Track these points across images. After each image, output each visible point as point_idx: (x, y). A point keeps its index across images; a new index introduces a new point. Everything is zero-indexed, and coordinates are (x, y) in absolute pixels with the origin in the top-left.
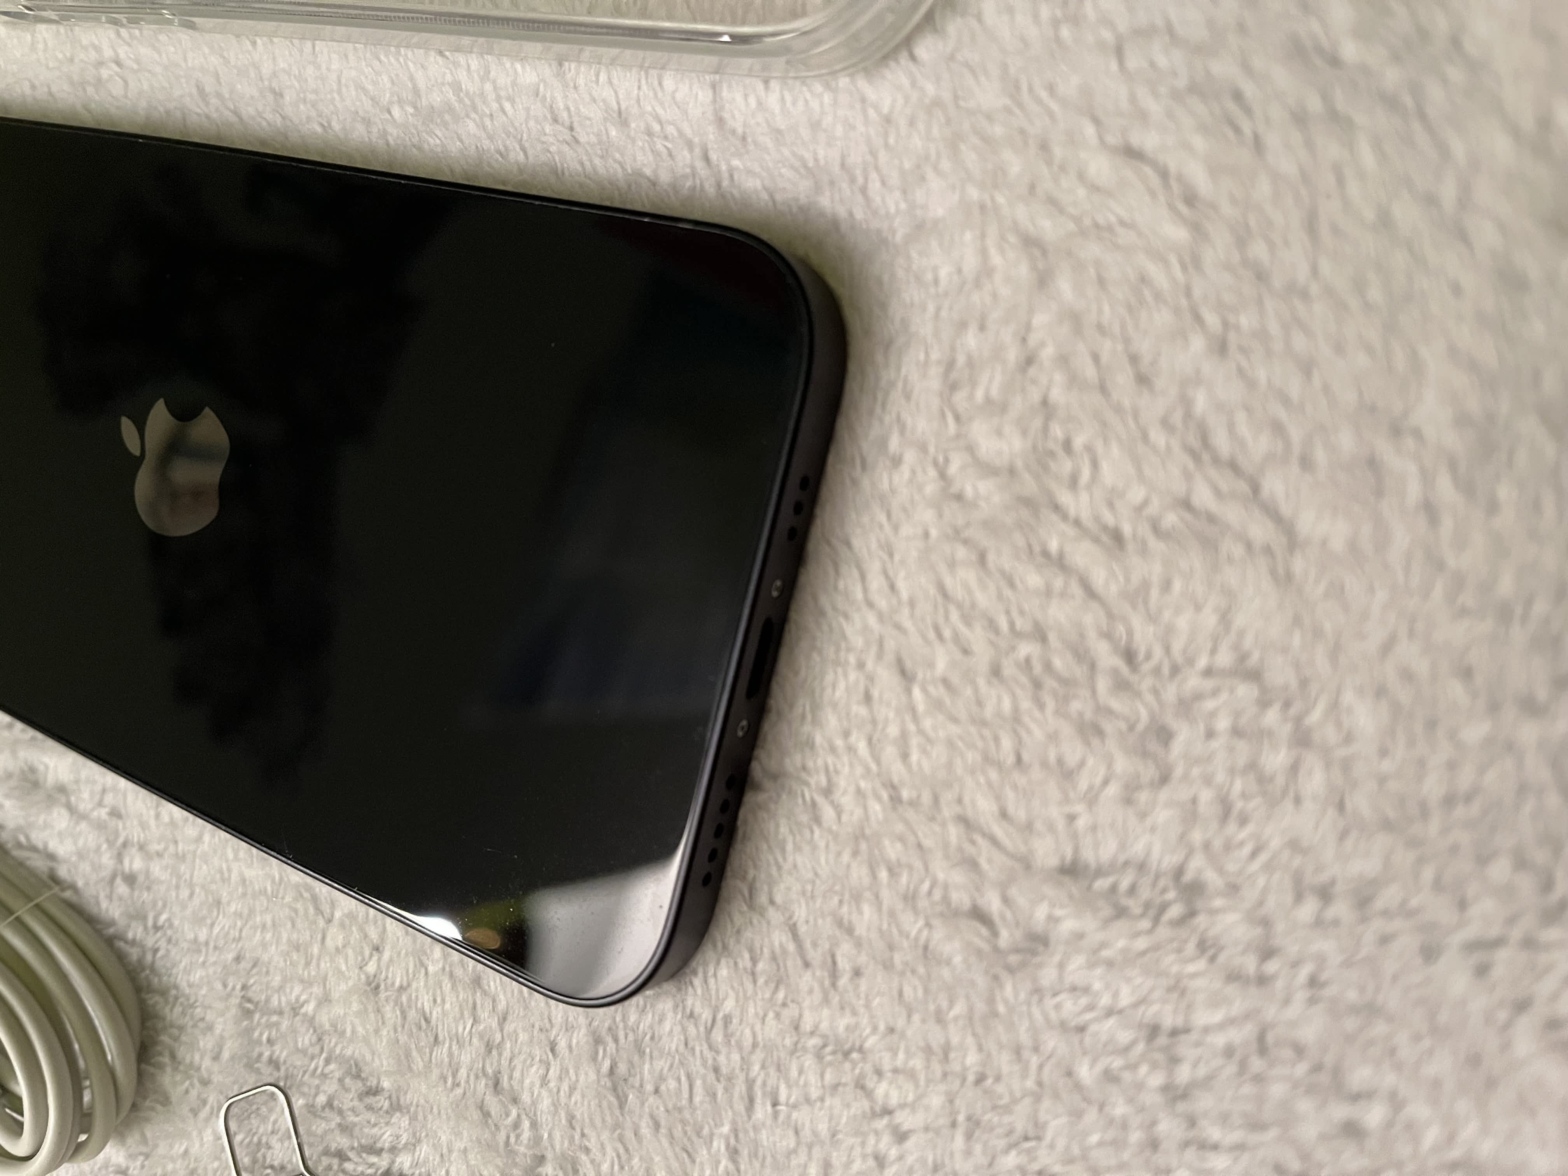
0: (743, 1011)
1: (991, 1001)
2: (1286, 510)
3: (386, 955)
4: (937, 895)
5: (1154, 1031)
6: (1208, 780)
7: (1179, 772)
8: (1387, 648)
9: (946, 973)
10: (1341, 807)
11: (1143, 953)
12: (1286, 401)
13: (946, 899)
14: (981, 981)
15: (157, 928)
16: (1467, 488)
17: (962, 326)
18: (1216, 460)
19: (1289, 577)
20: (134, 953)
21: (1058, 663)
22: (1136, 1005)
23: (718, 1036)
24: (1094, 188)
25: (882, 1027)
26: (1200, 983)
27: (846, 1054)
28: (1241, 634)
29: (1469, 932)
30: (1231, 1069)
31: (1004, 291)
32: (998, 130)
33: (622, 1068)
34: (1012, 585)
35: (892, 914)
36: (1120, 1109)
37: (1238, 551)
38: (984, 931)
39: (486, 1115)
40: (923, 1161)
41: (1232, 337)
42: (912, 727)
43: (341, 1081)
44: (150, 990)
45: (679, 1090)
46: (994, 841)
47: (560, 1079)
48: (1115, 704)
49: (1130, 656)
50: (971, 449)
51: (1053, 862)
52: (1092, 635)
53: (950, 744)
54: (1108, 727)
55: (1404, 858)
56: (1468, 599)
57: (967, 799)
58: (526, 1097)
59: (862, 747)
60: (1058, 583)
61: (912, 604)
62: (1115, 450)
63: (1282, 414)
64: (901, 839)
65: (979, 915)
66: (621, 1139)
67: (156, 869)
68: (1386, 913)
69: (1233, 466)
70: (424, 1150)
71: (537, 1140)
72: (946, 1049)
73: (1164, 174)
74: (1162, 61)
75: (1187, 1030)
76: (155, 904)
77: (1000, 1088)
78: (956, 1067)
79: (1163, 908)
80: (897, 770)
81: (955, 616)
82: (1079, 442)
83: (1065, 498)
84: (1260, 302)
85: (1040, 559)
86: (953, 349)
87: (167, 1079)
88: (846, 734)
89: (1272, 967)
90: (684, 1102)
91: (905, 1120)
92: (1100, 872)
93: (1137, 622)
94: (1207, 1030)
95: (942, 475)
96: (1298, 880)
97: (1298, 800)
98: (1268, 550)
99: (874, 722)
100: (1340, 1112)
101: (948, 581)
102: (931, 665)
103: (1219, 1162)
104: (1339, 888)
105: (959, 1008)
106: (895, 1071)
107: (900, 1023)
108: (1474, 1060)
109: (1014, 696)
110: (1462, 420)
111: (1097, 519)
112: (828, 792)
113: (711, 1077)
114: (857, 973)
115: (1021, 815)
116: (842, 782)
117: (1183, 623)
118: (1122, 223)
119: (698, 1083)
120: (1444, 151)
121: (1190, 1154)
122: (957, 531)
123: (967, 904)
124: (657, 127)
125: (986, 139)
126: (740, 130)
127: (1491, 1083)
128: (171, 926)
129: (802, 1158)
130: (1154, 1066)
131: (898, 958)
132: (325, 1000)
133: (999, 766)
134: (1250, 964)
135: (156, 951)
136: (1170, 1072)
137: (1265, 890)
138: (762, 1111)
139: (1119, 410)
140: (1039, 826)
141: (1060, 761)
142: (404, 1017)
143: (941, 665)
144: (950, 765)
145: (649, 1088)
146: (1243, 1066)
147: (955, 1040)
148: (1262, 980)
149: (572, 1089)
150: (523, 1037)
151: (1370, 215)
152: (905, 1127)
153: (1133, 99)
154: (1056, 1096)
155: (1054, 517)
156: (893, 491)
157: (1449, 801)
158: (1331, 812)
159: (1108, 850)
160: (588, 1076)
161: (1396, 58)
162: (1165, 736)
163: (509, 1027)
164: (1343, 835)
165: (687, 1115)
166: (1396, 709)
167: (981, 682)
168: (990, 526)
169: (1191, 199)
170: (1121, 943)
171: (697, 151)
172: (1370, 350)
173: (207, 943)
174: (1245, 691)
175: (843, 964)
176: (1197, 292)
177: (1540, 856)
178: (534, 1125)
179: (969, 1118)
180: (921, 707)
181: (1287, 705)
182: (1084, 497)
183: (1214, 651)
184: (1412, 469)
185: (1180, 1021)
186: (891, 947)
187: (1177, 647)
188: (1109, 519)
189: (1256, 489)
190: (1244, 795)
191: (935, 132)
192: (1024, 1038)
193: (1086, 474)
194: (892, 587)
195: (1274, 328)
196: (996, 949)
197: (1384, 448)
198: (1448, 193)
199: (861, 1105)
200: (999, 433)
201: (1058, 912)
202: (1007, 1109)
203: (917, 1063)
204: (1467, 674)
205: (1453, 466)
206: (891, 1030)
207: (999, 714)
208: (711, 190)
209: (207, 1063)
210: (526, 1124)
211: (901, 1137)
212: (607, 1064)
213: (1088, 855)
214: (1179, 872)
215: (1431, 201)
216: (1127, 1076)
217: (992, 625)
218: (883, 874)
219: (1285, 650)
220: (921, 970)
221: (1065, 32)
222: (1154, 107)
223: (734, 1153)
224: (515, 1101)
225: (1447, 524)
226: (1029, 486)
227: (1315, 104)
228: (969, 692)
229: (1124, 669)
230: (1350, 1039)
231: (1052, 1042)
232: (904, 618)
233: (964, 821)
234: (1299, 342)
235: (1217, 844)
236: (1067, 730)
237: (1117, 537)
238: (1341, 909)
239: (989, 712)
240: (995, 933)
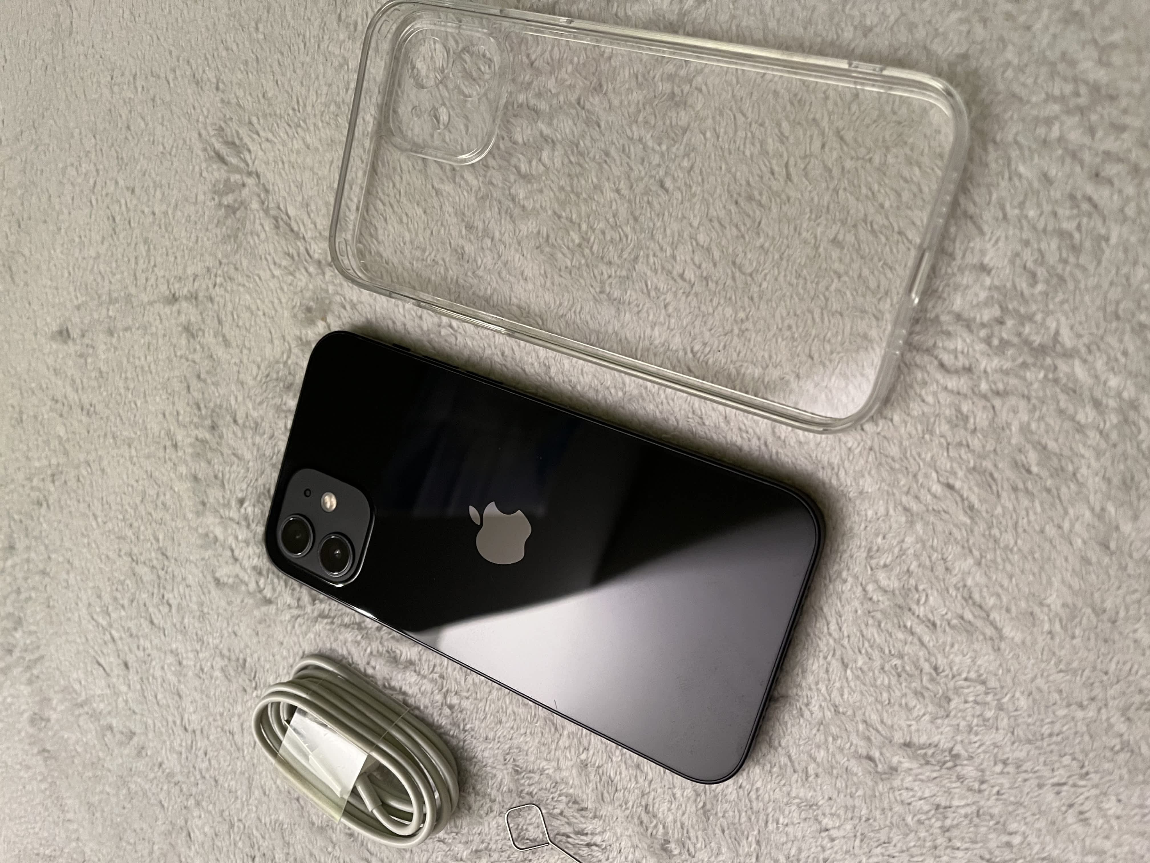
0: (765, 787)
1: (874, 791)
2: (999, 625)
3: (591, 752)
4: (853, 749)
5: (938, 807)
6: (964, 718)
7: (952, 714)
8: (1033, 679)
9: (855, 779)
10: (1013, 733)
11: (935, 778)
12: (1002, 586)
13: (856, 751)
14: (870, 784)
15: (465, 731)
16: (1064, 628)
17: (877, 535)
18: (974, 603)
19: (999, 649)
20: (454, 742)
21: (908, 668)
22: (932, 796)
23: (753, 795)
24: (935, 496)
25: (826, 797)
26: (957, 790)
27: (811, 806)
28: (979, 666)
29: (1055, 780)
30: (966, 822)
31: (895, 526)
32: (897, 466)
33: (709, 806)
34: (891, 636)
35: (833, 755)
36: (922, 834)
37: (981, 637)
38: (872, 765)
39: (642, 823)
40: (841, 848)
41: (983, 561)
42: (846, 685)
43: (567, 804)
44: (463, 758)
45: (734, 817)
46: (877, 730)
47: (678, 809)
48: (930, 686)
49: (936, 669)
50: (876, 582)
51: (902, 741)
52: (922, 660)
53: (862, 692)
54: (926, 694)
55: (1034, 752)
56: (1062, 666)
57: (867, 714)
58: (660, 815)
59: (824, 691)
60: (910, 639)
61: (849, 636)
62: (935, 593)
63: (1000, 591)
64: (839, 726)
65: (870, 758)
66: (706, 834)
67: (465, 704)
68: (1026, 771)
69: (980, 607)
70: (608, 835)
71: (666, 833)
72: (854, 807)
73: (961, 496)
74: (964, 457)
75: (950, 807)
76: (464, 720)
77: (876, 824)
78: (857, 814)
79: (945, 763)
80: (838, 700)
81: (866, 644)
82: (921, 588)
83: (914, 607)
84: (995, 550)
85: (903, 629)
86: (872, 542)
87: (471, 799)
88: (817, 684)
89: (984, 787)
90: (737, 821)
91: (834, 833)
92: (921, 748)
93: (940, 657)
94: (958, 807)
95: (864, 590)
96: (996, 756)
97: (997, 729)
98: (991, 639)
99: (829, 680)
100: (1005, 838)
101: (865, 633)
102: (856, 662)
103: (959, 854)
104: (1010, 761)
105: (860, 793)
106: (831, 814)
107: (834, 796)
108: (1053, 823)
109: (889, 679)
110: (1065, 605)
111: (926, 616)
112: (807, 705)
113: (749, 812)
114: (817, 776)
115: (889, 722)
116: (813, 701)
117: (957, 660)
118: (945, 512)
119: (744, 814)
120: (1066, 513)
121: (948, 851)
122: (869, 612)
123: (865, 753)
124: (743, 428)
125: (891, 468)
126: (783, 437)
127: (1058, 831)
128: (473, 730)
129: (789, 845)
130: (938, 819)
131: (835, 772)
132: (558, 769)
133: (881, 703)
134: (976, 786)
135: (464, 741)
136: (943, 821)
137: (983, 760)
138: (771, 826)
139: (937, 578)
140: (896, 727)
141: (906, 704)
142: (601, 779)
143: (860, 663)
144: (861, 701)
145: (720, 815)
146: (971, 821)
147: (857, 804)
148: (980, 791)
149: (684, 814)
150: (659, 790)
151: (1037, 528)
152: (834, 836)
153: (952, 467)
154: (898, 828)
155: (910, 614)
156: (843, 592)
157: (1051, 735)
158: (1009, 734)
159: (923, 739)
160: (691, 808)
161: (1052, 476)
162: (949, 700)
163: (653, 786)
164: (1013, 743)
165: (737, 825)
166: (1034, 700)
167: (876, 672)
168: (883, 612)
169: (971, 508)
170: (927, 774)
171: (762, 441)
172: (1034, 574)
173: (494, 739)
174: (981, 688)
175: (811, 771)
176: (971, 542)
177: (1081, 757)
178: (664, 827)
179: (862, 834)
180: (850, 678)
181: (995, 694)
182: (922, 609)
183: (969, 672)
184: (1046, 618)
185: (948, 804)
186: (832, 767)
187: (955, 669)
188: (930, 616)
189: (988, 616)
190: (977, 725)
191: (870, 459)
192: (886, 805)
193: (923, 600)
194: (840, 629)
195: (999, 560)
196: (877, 772)
197: (1037, 610)
198: (1066, 526)
199: (815, 827)
200: (889, 579)
201: (902, 760)
202: (878, 831)
203: (842, 812)
204: (1060, 692)
205: (1061, 620)
206: (830, 799)
207: (882, 684)
208: (767, 456)
209: (494, 793)
210: (661, 827)
211: (833, 840)
212: (701, 804)
213: (915, 740)
214: (951, 750)
215: (1060, 527)
216: (927, 822)
217: (882, 651)
218: (830, 739)
219: (996, 675)
220: (845, 776)
221: (927, 437)
222: (960, 474)
223: (758, 842)
224: (655, 816)
225: (1057, 640)
226: (900, 600)
227: (1021, 486)
228: (871, 674)
229: (934, 674)
230: (1010, 813)
231: (897, 808)
232: (845, 642)
233: (865, 722)
234: (1008, 567)
235: (966, 741)
236: (910, 695)
237: (934, 625)
238: (1011, 769)
239: (879, 682)
240: (876, 766)
